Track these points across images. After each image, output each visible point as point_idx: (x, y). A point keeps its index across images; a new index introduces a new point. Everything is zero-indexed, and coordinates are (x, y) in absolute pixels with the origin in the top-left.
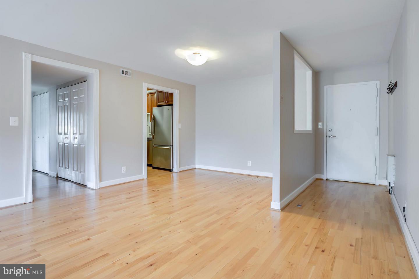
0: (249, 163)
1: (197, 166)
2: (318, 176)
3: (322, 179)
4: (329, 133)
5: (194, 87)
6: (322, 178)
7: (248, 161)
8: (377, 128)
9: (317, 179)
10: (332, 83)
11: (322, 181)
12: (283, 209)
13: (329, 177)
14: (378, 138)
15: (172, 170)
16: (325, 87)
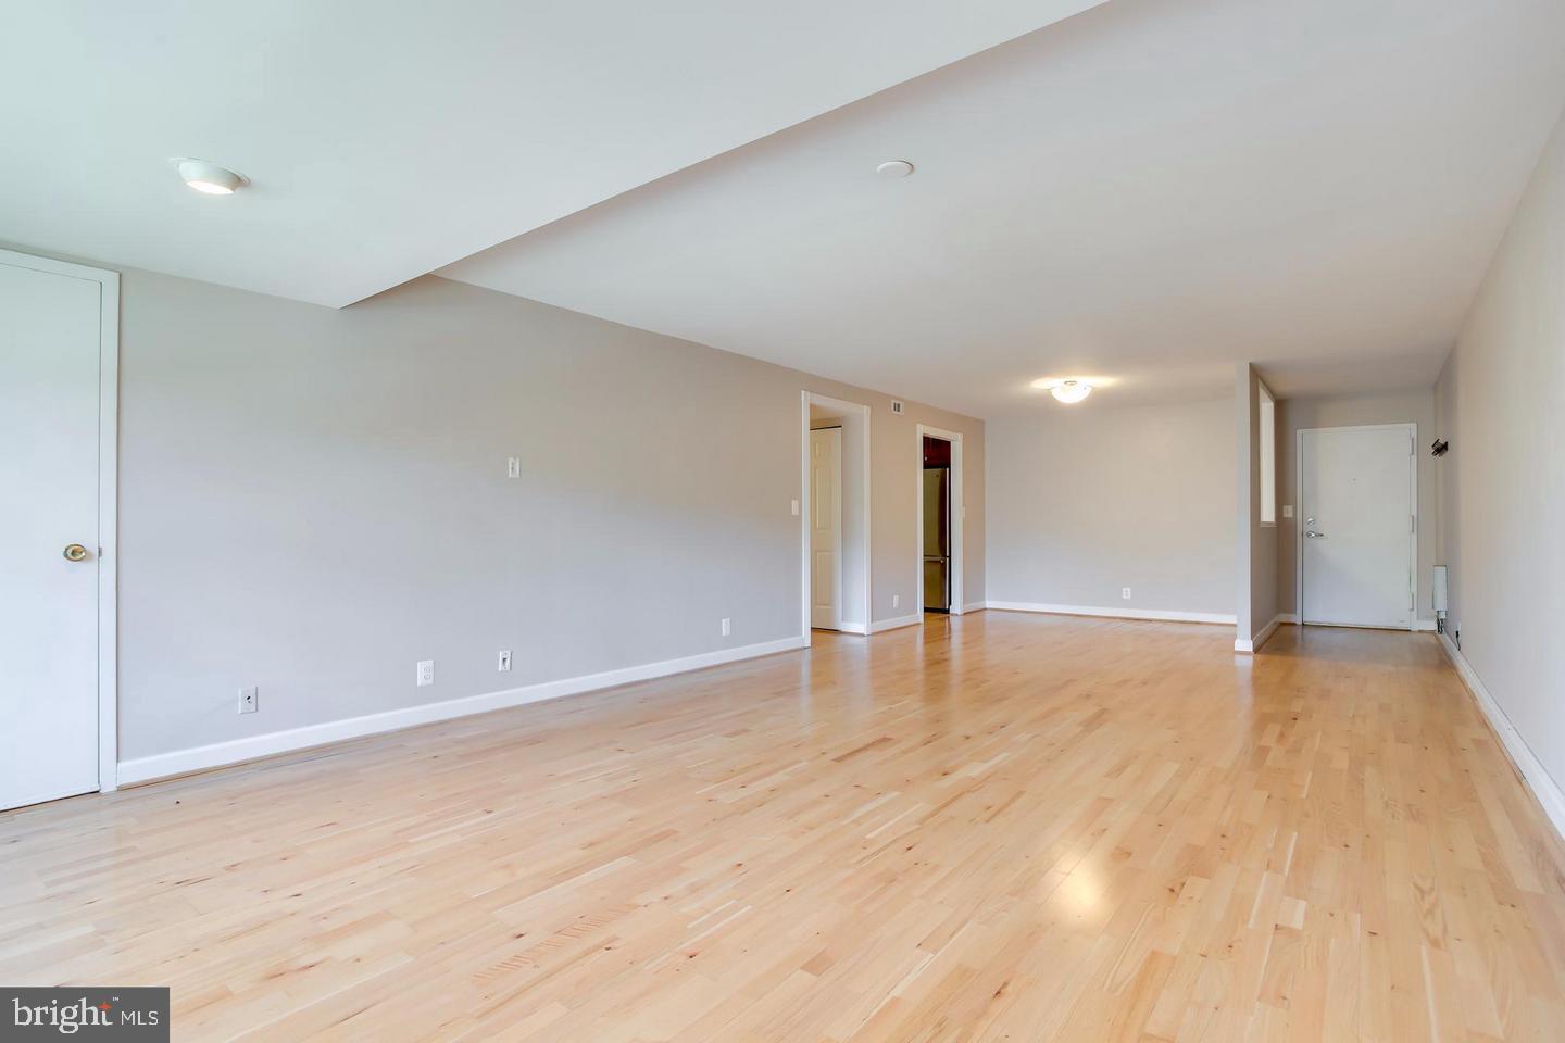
0: (1127, 593)
1: (989, 604)
2: (1283, 618)
3: (1294, 624)
4: (1308, 528)
5: (981, 423)
6: (1294, 621)
7: (1124, 589)
8: (1413, 517)
9: (1283, 624)
10: (1313, 424)
11: (1293, 628)
12: (1257, 650)
13: (1309, 619)
14: (1415, 536)
15: (948, 610)
16: (1299, 432)
